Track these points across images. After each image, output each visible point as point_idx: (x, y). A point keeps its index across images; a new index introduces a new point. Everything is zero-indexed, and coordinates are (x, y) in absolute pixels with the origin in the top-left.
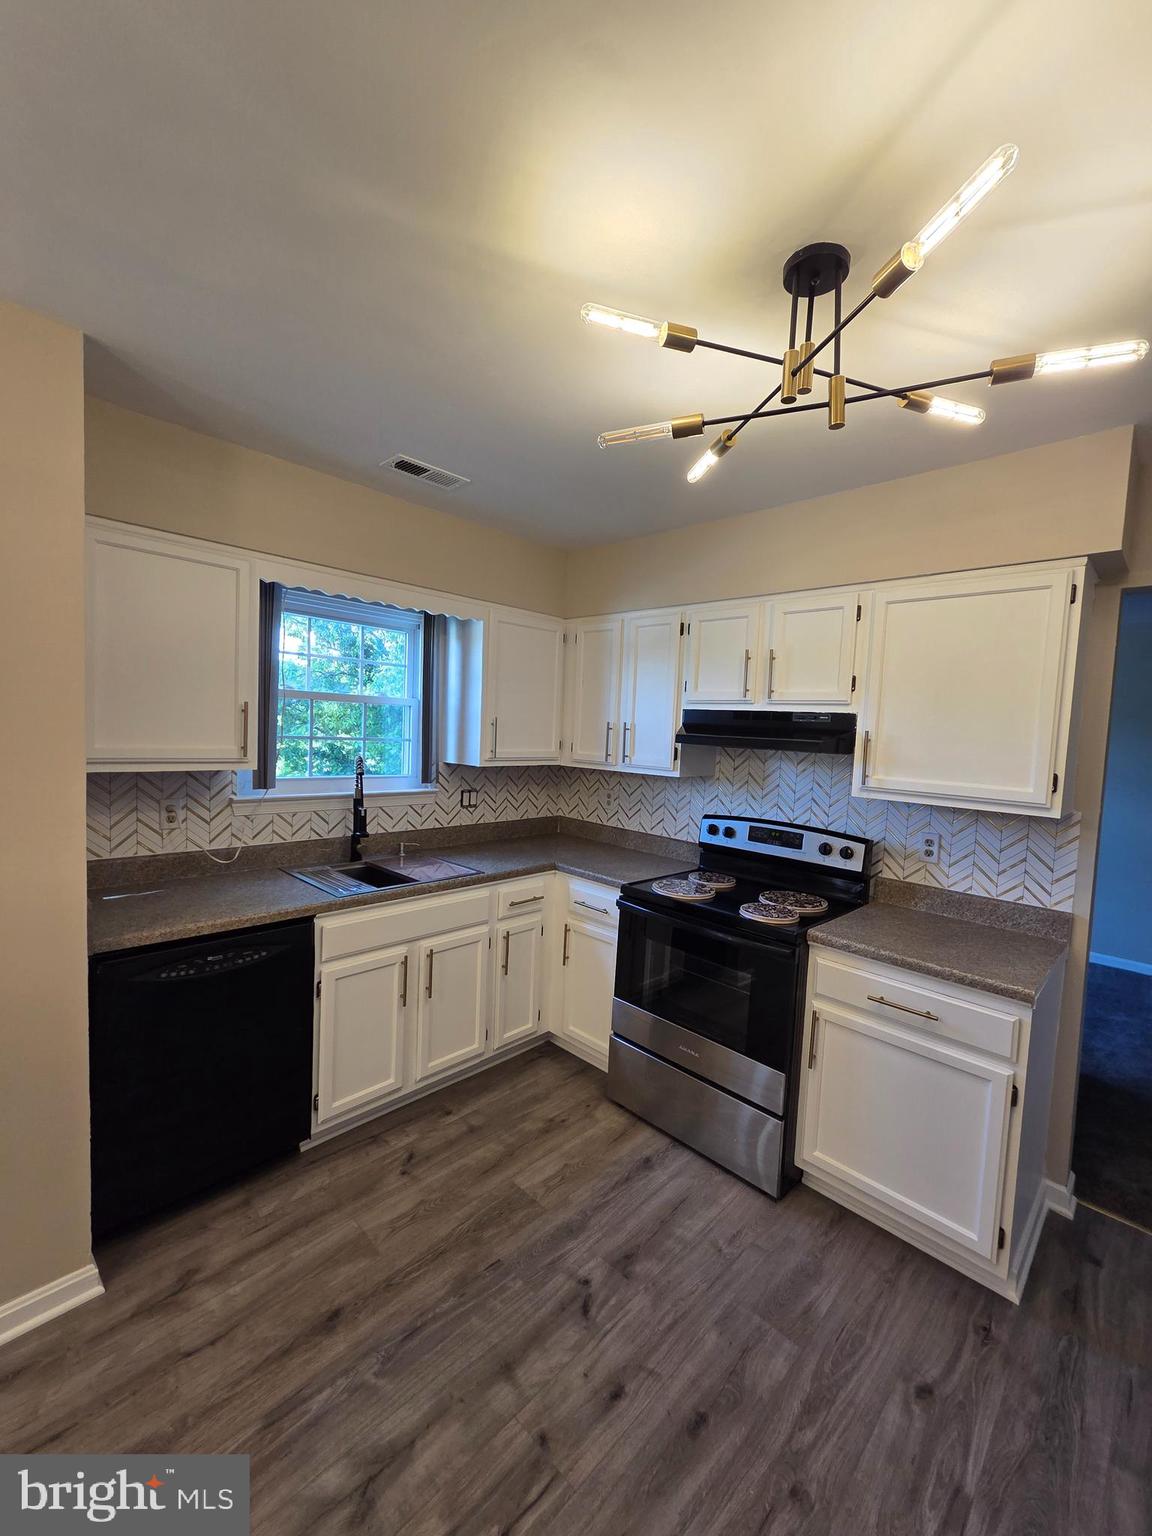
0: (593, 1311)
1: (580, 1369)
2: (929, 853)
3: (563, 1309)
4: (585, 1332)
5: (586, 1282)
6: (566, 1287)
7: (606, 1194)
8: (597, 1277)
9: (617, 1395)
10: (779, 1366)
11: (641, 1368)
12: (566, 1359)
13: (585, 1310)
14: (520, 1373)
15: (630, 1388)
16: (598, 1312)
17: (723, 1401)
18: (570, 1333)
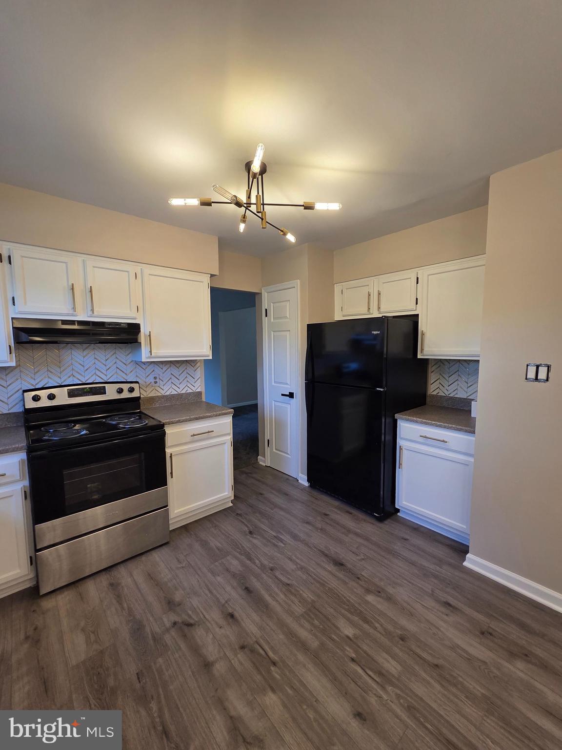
0: (192, 621)
1: (217, 629)
2: (156, 382)
3: (185, 636)
4: (201, 626)
5: (175, 623)
6: (173, 634)
7: (123, 608)
8: (174, 617)
9: (232, 616)
10: (235, 562)
11: (223, 605)
12: (211, 636)
13: (190, 625)
14: (211, 659)
15: (230, 610)
16: (194, 619)
17: (242, 581)
18: (199, 633)
